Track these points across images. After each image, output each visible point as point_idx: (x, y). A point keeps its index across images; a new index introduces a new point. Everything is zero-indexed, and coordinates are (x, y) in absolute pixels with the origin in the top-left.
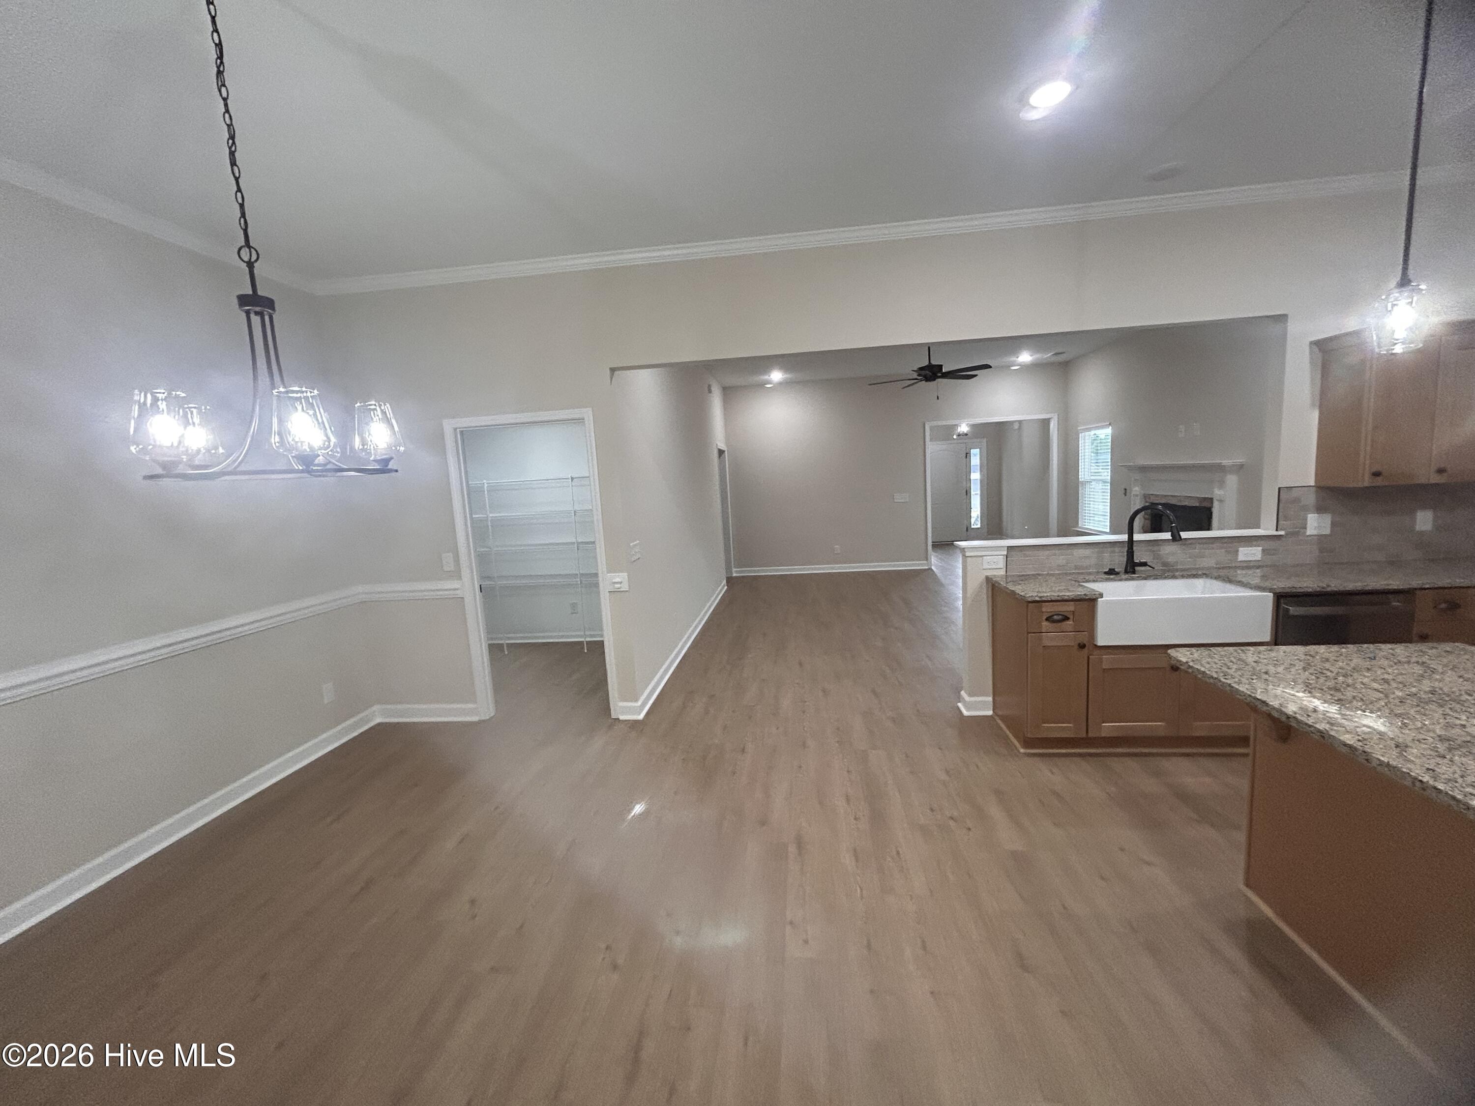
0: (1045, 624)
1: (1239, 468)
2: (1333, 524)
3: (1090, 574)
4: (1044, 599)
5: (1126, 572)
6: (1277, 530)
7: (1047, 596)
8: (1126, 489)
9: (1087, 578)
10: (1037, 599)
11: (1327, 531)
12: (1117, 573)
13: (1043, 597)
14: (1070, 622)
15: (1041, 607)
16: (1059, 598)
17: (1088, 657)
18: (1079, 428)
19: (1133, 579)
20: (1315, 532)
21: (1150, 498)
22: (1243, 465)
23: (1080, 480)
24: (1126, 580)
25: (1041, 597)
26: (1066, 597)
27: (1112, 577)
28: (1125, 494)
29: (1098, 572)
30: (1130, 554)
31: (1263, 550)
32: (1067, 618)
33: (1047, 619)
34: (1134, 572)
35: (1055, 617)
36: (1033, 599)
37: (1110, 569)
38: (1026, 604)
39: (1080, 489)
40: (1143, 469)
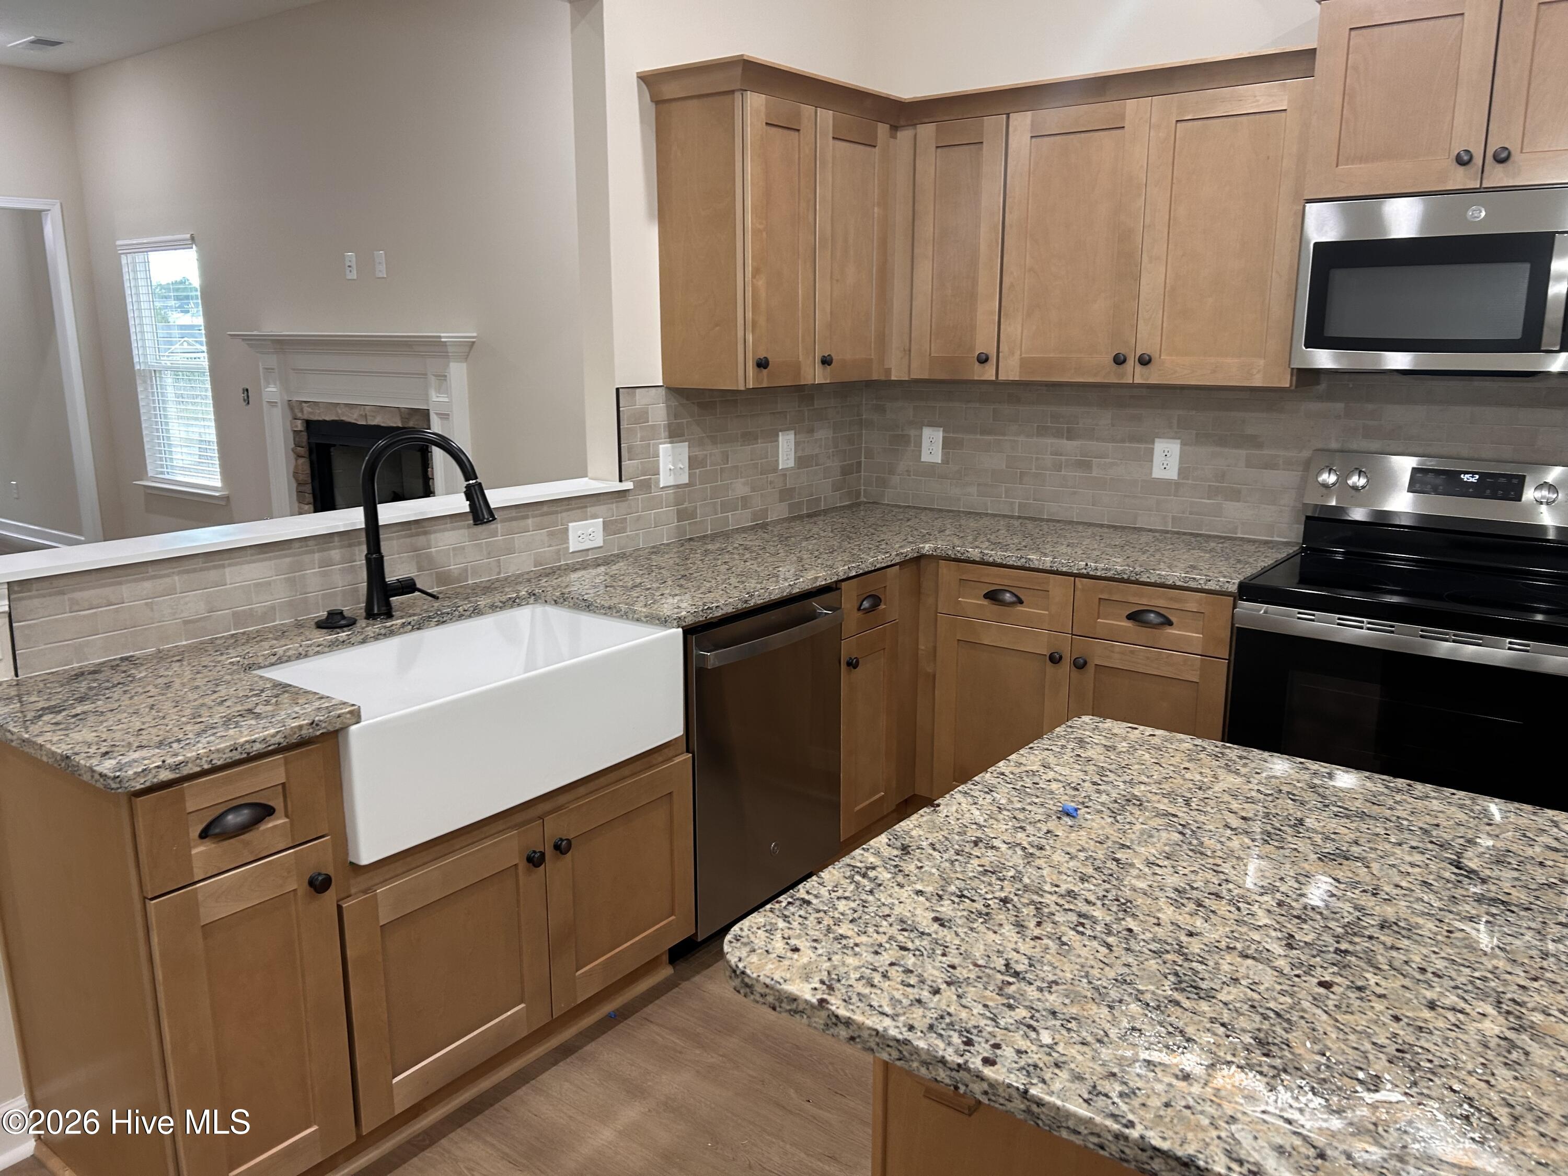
0: (200, 849)
1: (469, 349)
2: (693, 463)
3: (282, 633)
4: (186, 771)
5: (370, 615)
6: (621, 481)
7: (199, 757)
8: (247, 390)
9: (280, 651)
10: (165, 775)
11: (685, 479)
12: (352, 623)
13: (185, 763)
14: (278, 821)
15: (181, 799)
16: (237, 756)
17: (339, 908)
18: (118, 243)
19: (391, 633)
20: (671, 482)
21: (302, 411)
22: (473, 343)
23: (137, 367)
24: (377, 637)
25: (177, 766)
26: (258, 747)
27: (343, 635)
28: (247, 401)
29: (299, 625)
30: (375, 565)
31: (606, 525)
32: (267, 811)
33: (204, 834)
34: (389, 615)
35: (232, 819)
36: (150, 780)
37: (331, 614)
38: (124, 801)
39: (140, 389)
40: (281, 344)
